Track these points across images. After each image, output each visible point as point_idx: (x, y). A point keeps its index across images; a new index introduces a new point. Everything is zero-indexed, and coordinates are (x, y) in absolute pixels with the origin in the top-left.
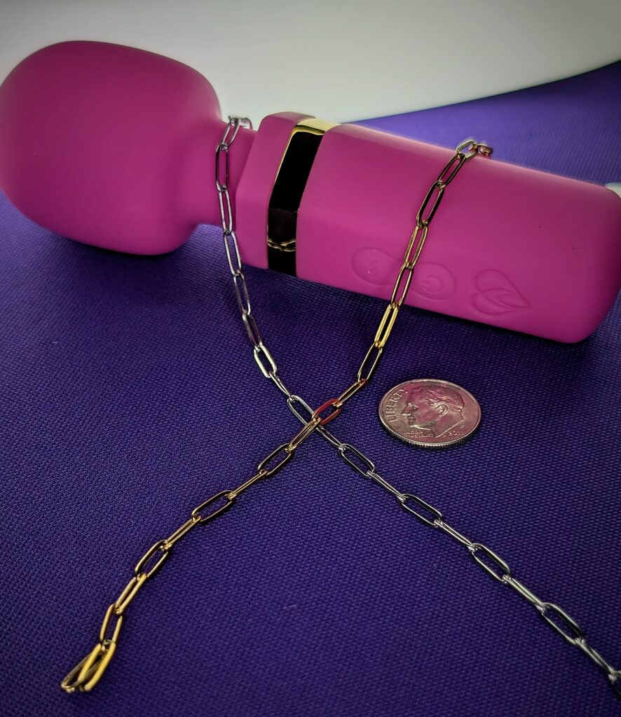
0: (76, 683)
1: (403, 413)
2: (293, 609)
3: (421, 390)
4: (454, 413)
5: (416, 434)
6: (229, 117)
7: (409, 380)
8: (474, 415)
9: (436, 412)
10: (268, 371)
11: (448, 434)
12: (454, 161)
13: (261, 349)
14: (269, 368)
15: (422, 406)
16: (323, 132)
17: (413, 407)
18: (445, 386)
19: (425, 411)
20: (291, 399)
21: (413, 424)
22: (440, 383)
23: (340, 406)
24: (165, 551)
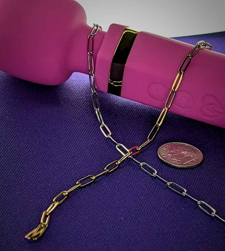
0: (32, 237)
1: (168, 154)
2: (122, 219)
3: (176, 146)
4: (191, 156)
5: (175, 162)
6: (94, 24)
7: (171, 142)
8: (200, 157)
9: (183, 155)
10: (107, 135)
11: (188, 163)
12: (195, 49)
13: (104, 126)
14: (107, 133)
15: (177, 152)
16: (137, 32)
17: (173, 152)
18: (187, 146)
19: (178, 154)
20: (118, 145)
21: (173, 158)
22: (185, 144)
23: (140, 150)
24: (66, 195)
